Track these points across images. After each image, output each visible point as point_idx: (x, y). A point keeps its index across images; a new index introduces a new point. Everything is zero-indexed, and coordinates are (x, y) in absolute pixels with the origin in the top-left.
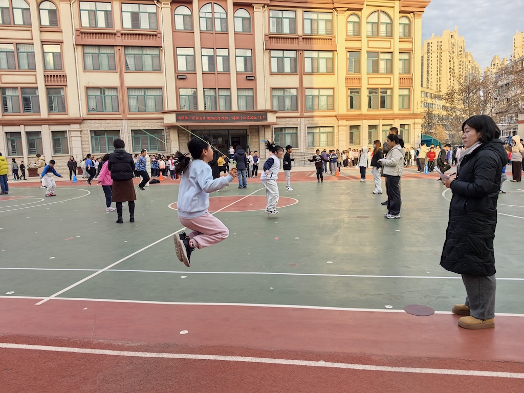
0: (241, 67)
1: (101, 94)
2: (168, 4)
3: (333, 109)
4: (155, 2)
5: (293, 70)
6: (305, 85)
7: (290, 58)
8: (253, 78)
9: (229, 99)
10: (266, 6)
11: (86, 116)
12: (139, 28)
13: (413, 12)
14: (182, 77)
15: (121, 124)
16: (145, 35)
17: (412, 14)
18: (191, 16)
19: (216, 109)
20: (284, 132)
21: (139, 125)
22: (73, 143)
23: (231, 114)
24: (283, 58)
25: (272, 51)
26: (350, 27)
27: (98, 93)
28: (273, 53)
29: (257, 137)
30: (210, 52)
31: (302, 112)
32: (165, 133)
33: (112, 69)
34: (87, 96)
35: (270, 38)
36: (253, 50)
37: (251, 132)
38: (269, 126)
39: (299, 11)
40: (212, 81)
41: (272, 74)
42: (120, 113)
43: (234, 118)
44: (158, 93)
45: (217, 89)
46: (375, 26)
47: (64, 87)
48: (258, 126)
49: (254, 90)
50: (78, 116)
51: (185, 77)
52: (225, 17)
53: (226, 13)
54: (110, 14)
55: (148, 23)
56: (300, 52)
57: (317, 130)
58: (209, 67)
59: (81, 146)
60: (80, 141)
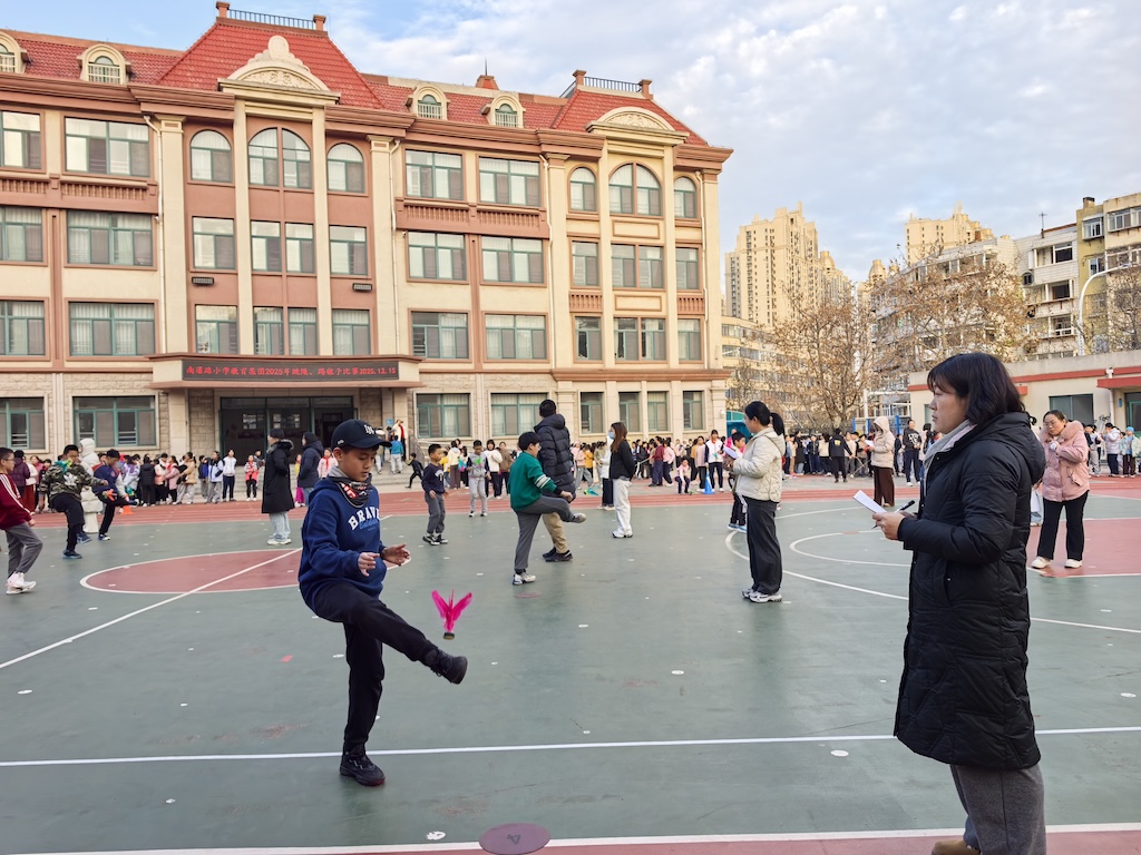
0: (342, 267)
1: (3, 313)
2: (176, 126)
3: (545, 357)
4: (147, 119)
5: (459, 275)
6: (485, 305)
7: (452, 249)
8: (368, 288)
9: (312, 331)
10: (398, 142)
12: (105, 172)
13: (700, 170)
14: (204, 281)
15: (47, 384)
16: (117, 186)
17: (698, 173)
18: (229, 154)
19: (282, 351)
20: (439, 403)
21: (92, 385)
23: (314, 363)
24: (436, 248)
25: (410, 233)
26: (577, 191)
28: (414, 238)
29: (378, 413)
30: (271, 230)
31: (479, 361)
32: (156, 405)
33: (33, 259)
35: (406, 206)
36: (368, 228)
37: (362, 403)
38: (402, 390)
39: (470, 157)
40: (274, 291)
41: (411, 280)
42: (47, 357)
43: (321, 371)
44: (143, 314)
45: (285, 309)
46: (627, 193)
48: (380, 389)
49: (371, 312)
51: (210, 281)
52: (308, 159)
53: (310, 150)
54: (37, 139)
55: (128, 162)
56: (473, 238)
57: (511, 401)
58: (268, 262)
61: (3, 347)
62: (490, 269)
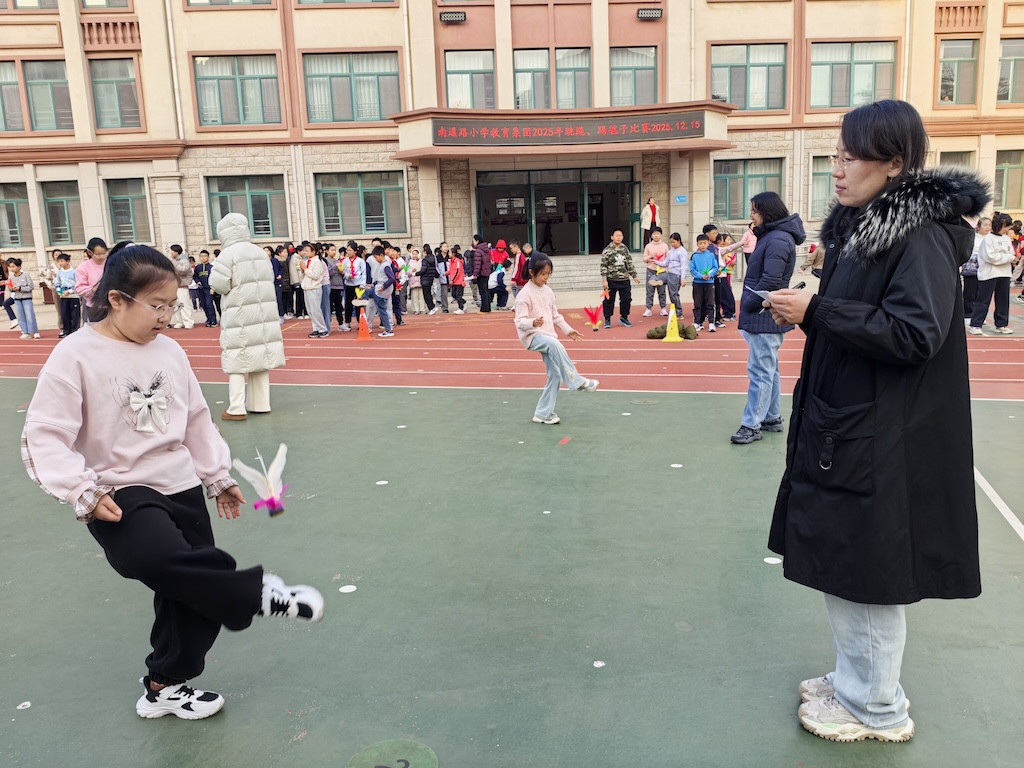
1: (233, 73)
6: (811, 32)
8: (656, 14)
9: (585, 78)
11: (191, 136)
14: (453, 17)
15: (286, 158)
19: (548, 103)
20: (741, 172)
21: (334, 159)
22: (162, 211)
27: (224, 70)
31: (799, 111)
32: (403, 183)
34: (197, 81)
37: (645, 175)
40: (539, 27)
41: (712, 1)
42: (283, 126)
43: (600, 129)
44: (384, 66)
45: (552, 50)
47: (133, 55)
49: (659, 48)
50: (171, 136)
51: (460, 17)
59: (181, 221)
60: (180, 206)
61: (236, 113)
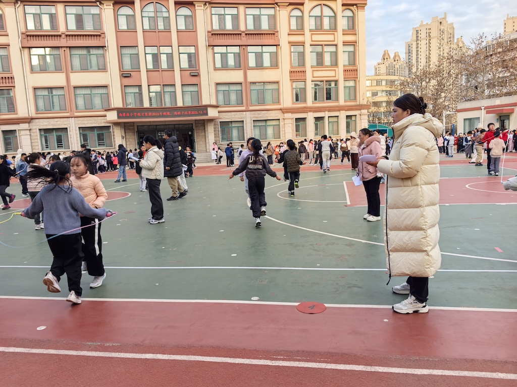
0: (185, 65)
1: (49, 94)
2: (110, 5)
3: (278, 102)
4: (98, 3)
5: (237, 65)
6: (250, 79)
7: (234, 53)
8: (197, 74)
9: (174, 95)
10: (207, 4)
11: (34, 115)
12: (83, 29)
13: (356, 5)
14: (127, 75)
15: (68, 122)
16: (89, 35)
17: (355, 6)
18: (134, 16)
19: (162, 105)
20: (231, 126)
21: (86, 122)
22: (23, 141)
24: (226, 54)
25: (215, 47)
26: (293, 21)
27: (46, 93)
28: (217, 49)
29: (203, 131)
30: (154, 50)
31: (248, 106)
32: (111, 130)
33: (58, 69)
34: (36, 97)
35: (212, 34)
36: (196, 47)
37: (196, 127)
38: (211, 120)
39: (242, 8)
40: (157, 77)
41: (216, 69)
42: (67, 111)
43: (175, 113)
44: (104, 91)
45: (162, 86)
46: (318, 19)
47: (12, 88)
48: (204, 120)
49: (199, 85)
50: (26, 116)
51: (129, 75)
52: (168, 16)
53: (168, 12)
54: (55, 16)
55: (92, 24)
56: (243, 47)
57: (263, 124)
58: (153, 65)
59: (30, 144)
60: (30, 140)
61: (50, 107)
62: (252, 62)
